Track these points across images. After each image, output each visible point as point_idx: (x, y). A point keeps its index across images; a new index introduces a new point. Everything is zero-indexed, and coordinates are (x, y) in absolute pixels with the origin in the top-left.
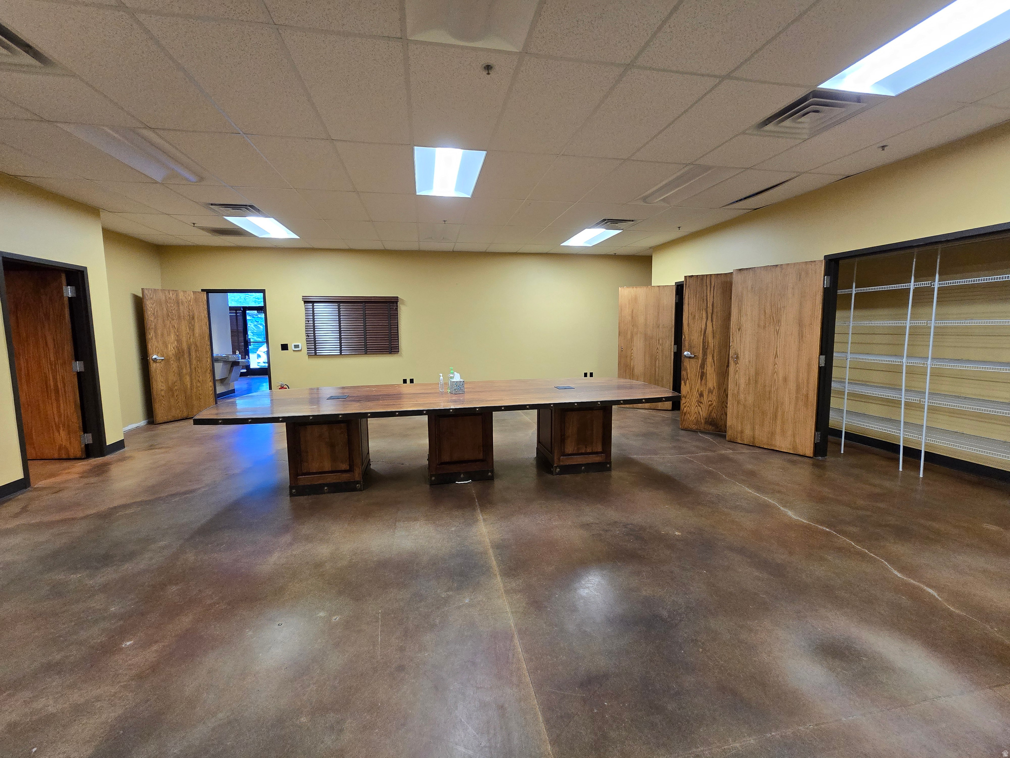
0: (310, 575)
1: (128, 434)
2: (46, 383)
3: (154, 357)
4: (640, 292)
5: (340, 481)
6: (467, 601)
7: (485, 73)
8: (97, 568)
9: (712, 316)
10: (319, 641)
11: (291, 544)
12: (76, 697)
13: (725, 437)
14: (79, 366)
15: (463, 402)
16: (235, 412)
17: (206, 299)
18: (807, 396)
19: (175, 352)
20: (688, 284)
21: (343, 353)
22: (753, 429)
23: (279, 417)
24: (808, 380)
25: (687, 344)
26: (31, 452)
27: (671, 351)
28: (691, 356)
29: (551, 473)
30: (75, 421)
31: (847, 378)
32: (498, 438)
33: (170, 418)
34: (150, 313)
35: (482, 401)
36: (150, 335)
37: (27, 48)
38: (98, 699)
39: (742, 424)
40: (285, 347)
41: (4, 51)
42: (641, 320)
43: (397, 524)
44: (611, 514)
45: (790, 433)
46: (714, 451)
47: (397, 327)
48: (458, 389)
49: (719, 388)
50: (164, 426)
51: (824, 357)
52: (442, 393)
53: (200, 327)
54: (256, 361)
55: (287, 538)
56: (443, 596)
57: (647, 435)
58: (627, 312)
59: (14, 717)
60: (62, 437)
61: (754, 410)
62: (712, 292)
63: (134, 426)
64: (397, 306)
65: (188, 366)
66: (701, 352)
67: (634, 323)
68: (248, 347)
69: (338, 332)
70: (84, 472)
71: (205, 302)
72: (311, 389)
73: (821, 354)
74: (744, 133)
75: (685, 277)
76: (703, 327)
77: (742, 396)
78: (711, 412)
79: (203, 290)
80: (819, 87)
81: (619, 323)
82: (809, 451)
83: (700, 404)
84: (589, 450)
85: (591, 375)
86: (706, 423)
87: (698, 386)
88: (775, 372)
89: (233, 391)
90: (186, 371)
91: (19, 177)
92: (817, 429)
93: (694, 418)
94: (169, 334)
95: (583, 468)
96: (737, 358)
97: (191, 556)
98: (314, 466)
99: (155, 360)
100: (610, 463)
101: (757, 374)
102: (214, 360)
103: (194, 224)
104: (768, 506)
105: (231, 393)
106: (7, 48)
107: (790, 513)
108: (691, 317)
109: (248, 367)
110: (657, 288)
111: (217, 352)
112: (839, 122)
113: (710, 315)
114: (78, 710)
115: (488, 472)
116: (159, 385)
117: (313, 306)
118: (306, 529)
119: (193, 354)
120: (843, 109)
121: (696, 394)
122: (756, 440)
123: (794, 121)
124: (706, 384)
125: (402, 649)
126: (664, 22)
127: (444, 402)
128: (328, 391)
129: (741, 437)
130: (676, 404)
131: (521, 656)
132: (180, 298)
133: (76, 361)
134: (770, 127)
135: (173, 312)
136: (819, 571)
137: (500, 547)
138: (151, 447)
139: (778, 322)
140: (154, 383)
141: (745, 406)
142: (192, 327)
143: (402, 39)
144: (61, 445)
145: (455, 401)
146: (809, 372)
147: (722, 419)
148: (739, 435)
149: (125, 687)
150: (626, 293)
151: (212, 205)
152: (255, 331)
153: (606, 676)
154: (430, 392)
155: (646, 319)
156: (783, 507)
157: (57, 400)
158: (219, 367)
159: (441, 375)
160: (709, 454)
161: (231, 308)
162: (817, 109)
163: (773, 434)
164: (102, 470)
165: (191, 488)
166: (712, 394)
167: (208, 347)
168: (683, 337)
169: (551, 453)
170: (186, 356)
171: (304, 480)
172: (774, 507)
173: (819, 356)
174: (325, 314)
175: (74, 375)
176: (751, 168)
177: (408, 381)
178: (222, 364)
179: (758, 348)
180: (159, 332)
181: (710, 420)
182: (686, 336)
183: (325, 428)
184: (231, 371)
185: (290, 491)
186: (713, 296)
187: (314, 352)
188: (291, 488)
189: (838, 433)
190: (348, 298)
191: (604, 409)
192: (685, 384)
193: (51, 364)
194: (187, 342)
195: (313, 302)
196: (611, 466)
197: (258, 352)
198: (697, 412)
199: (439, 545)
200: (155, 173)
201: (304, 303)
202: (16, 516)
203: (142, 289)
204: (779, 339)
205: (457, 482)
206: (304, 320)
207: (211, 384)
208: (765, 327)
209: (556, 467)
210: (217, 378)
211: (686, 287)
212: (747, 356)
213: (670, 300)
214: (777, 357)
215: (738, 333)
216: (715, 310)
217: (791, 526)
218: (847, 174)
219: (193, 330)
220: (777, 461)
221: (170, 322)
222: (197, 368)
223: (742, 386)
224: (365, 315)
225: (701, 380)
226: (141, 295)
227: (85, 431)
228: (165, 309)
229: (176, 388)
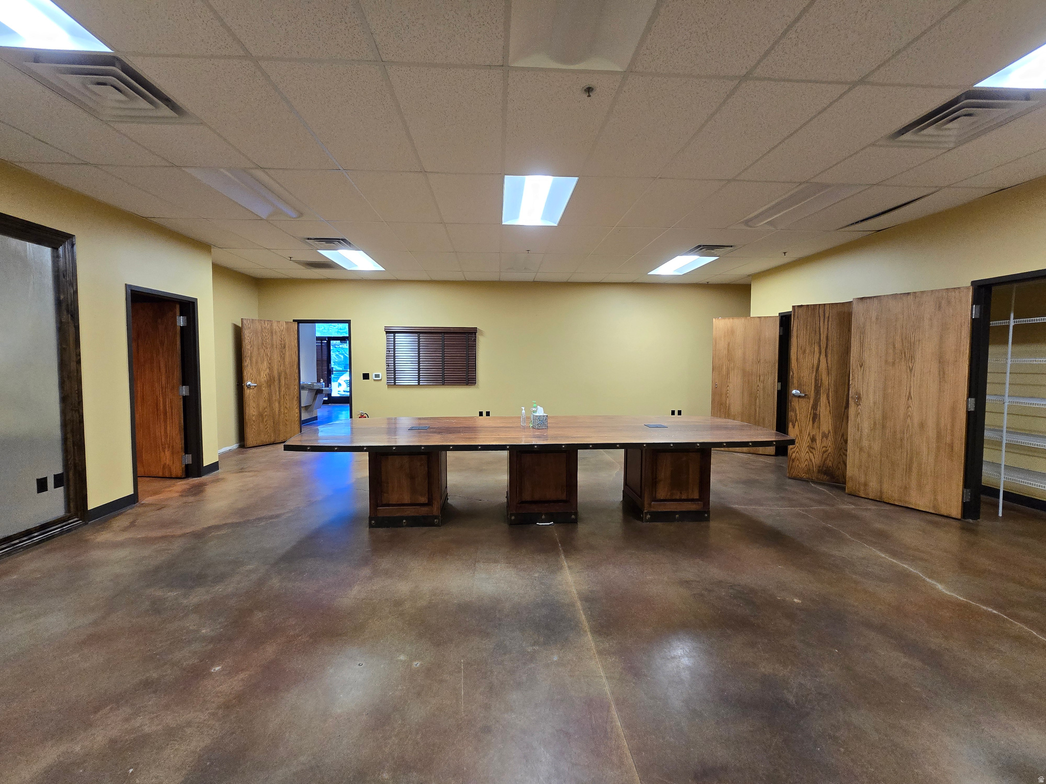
0: (390, 613)
1: (221, 456)
2: (157, 406)
3: (249, 383)
4: (738, 323)
5: (418, 515)
6: (555, 658)
7: (585, 96)
8: (192, 587)
9: (826, 350)
10: (400, 688)
11: (370, 578)
12: (170, 719)
13: (843, 489)
14: (185, 391)
15: (546, 438)
16: (317, 440)
17: (297, 329)
18: (951, 446)
19: (267, 379)
20: (796, 314)
21: (421, 384)
22: (881, 482)
23: (364, 447)
24: (953, 426)
25: (795, 381)
26: (140, 470)
27: (774, 389)
28: (800, 395)
29: (641, 519)
30: (179, 442)
31: (1005, 427)
32: (583, 478)
33: (259, 443)
34: (247, 341)
35: (568, 437)
36: (246, 362)
37: (167, 101)
38: (189, 724)
39: (866, 475)
40: (366, 376)
41: (148, 106)
42: (739, 353)
43: (477, 565)
44: (714, 571)
45: (928, 489)
46: (833, 506)
47: (474, 358)
48: (541, 424)
49: (835, 432)
50: (254, 450)
51: (973, 399)
52: (524, 428)
53: (290, 355)
54: (338, 388)
55: (366, 571)
56: (529, 651)
57: (749, 483)
58: (722, 345)
59: (114, 733)
60: (166, 457)
61: (881, 460)
62: (826, 323)
63: (227, 448)
64: (476, 337)
65: (278, 393)
66: (813, 392)
67: (730, 357)
68: (331, 376)
69: (417, 362)
70: (183, 491)
71: (296, 332)
72: (389, 419)
73: (970, 395)
74: (873, 145)
75: (794, 307)
76: (816, 362)
77: (865, 443)
78: (826, 460)
79: (294, 321)
80: (977, 85)
81: (713, 357)
82: (956, 510)
83: (811, 450)
84: (684, 497)
85: (680, 413)
86: (819, 471)
87: (809, 429)
88: (907, 416)
89: (316, 418)
90: (275, 397)
91: (150, 219)
92: (966, 485)
93: (804, 466)
94: (262, 362)
95: (677, 516)
96: (859, 398)
97: (275, 582)
98: (394, 498)
99: (249, 387)
100: (708, 512)
101: (884, 417)
102: (301, 387)
103: (291, 258)
104: (908, 575)
105: (313, 420)
106: (151, 102)
107: (940, 587)
108: (800, 352)
109: (329, 395)
110: (758, 319)
111: (304, 380)
112: (1000, 125)
113: (823, 351)
114: (172, 734)
115: (571, 514)
116: (251, 411)
117: (394, 336)
118: (385, 563)
119: (283, 381)
120: (1006, 110)
121: (806, 439)
122: (884, 496)
123: (939, 128)
124: (819, 428)
125: (487, 707)
126: (790, 27)
127: (525, 437)
128: (405, 422)
129: (865, 490)
130: (782, 449)
131: (620, 730)
132: (274, 328)
133: (183, 386)
134: (908, 136)
135: (267, 341)
136: (992, 664)
137: (588, 599)
138: (242, 470)
139: (912, 358)
140: (247, 408)
141: (869, 456)
142: (283, 356)
143: (504, 67)
144: (165, 464)
145: (539, 437)
146: (953, 419)
147: (839, 468)
148: (862, 488)
149: (213, 714)
150: (721, 324)
151: (308, 239)
152: (337, 361)
153: (724, 768)
154: (511, 426)
155: (744, 354)
156: (929, 578)
157: (165, 421)
158: (305, 394)
159: (523, 408)
160: (827, 508)
161: (318, 338)
162: (970, 112)
163: (906, 488)
164: (198, 490)
165: (278, 512)
166: (827, 438)
167: (296, 375)
168: (791, 373)
169: (641, 497)
170: (276, 383)
171: (383, 512)
172: (917, 577)
173: (967, 399)
174: (405, 344)
175: (180, 398)
176: (877, 184)
177: (484, 414)
178: (307, 391)
179: (885, 389)
180: (254, 360)
181: (824, 469)
182: (795, 372)
183: (406, 460)
184: (315, 399)
185: (369, 522)
186: (828, 328)
187: (393, 381)
188: (371, 519)
189: (994, 492)
190: (427, 329)
191: (703, 452)
192: (794, 427)
193: (162, 388)
194: (278, 369)
195: (394, 333)
196: (709, 516)
197: (339, 381)
198: (808, 459)
199: (522, 592)
200: (262, 211)
201: (386, 334)
202: (125, 529)
203: (242, 319)
204: (912, 377)
205: (538, 523)
206: (386, 350)
207: (297, 411)
208: (894, 363)
209: (646, 513)
210: (303, 405)
211: (794, 317)
212: (871, 396)
213: (773, 333)
214: (911, 398)
215: (859, 370)
216: (830, 344)
217: (942, 603)
218: (1001, 186)
219: (284, 359)
220: (913, 522)
221: (264, 350)
222: (285, 396)
223: (866, 431)
224: (444, 346)
225: (813, 423)
226: (240, 325)
227: (186, 452)
228: (260, 338)
229: (266, 413)
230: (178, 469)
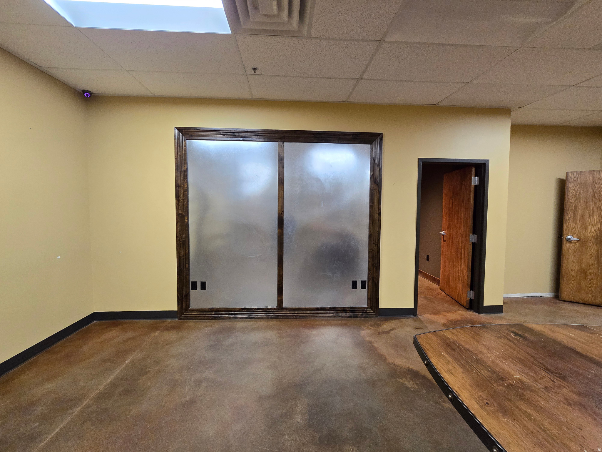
3: (569, 237)
14: (473, 238)
19: (597, 234)
33: (578, 300)
34: (571, 195)
36: (568, 215)
60: (460, 287)
70: (451, 321)
94: (591, 215)
99: (569, 241)
116: (570, 265)
133: (473, 234)
140: (566, 262)
144: (459, 293)
157: (461, 260)
175: (470, 244)
180: (579, 213)
193: (461, 234)
203: (567, 172)
221: (596, 203)
227: (472, 288)
228: (591, 190)
229: (590, 271)
230: (465, 300)
